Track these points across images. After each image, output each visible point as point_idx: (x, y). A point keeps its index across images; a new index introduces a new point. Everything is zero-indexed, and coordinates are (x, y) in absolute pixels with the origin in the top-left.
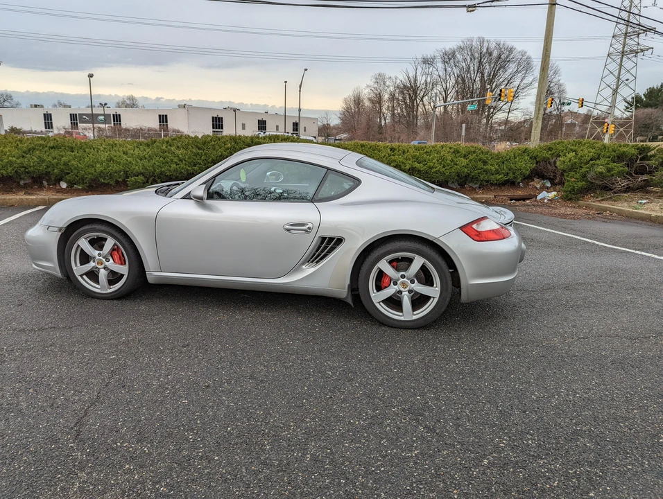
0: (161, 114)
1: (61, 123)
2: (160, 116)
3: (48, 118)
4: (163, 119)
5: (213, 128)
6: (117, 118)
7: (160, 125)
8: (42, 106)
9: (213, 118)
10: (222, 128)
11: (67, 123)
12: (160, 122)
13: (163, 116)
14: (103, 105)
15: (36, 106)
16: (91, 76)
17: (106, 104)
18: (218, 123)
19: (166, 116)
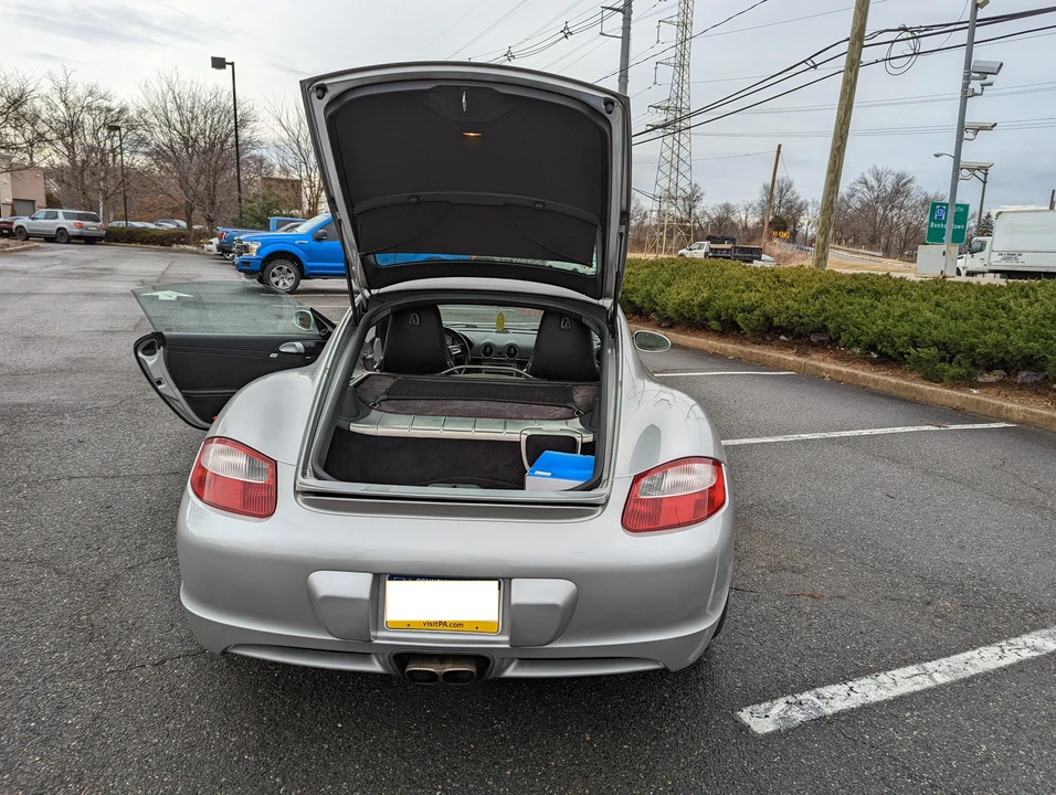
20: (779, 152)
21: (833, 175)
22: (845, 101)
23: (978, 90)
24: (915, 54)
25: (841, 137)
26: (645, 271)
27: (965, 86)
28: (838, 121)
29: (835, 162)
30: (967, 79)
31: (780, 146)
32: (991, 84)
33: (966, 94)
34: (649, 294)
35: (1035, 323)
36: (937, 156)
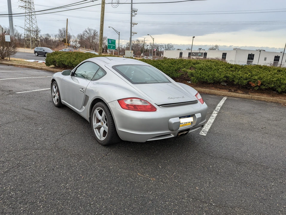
0: (224, 52)
1: (185, 56)
2: (223, 53)
3: (181, 54)
4: (224, 55)
5: (248, 59)
6: (205, 54)
7: (222, 57)
8: (180, 50)
9: (249, 54)
10: (253, 59)
11: (187, 56)
12: (223, 56)
13: (225, 53)
14: (200, 49)
15: (178, 49)
16: (194, 37)
17: (201, 49)
18: (251, 57)
19: (226, 53)
20: (67, 21)
21: (101, 31)
22: (102, 12)
23: (134, 15)
24: (118, 3)
25: (102, 21)
26: (66, 55)
27: (132, 14)
28: (101, 17)
29: (102, 28)
30: (132, 12)
31: (67, 19)
32: (136, 14)
33: (132, 16)
34: (70, 62)
35: (167, 68)
36: (109, 27)
